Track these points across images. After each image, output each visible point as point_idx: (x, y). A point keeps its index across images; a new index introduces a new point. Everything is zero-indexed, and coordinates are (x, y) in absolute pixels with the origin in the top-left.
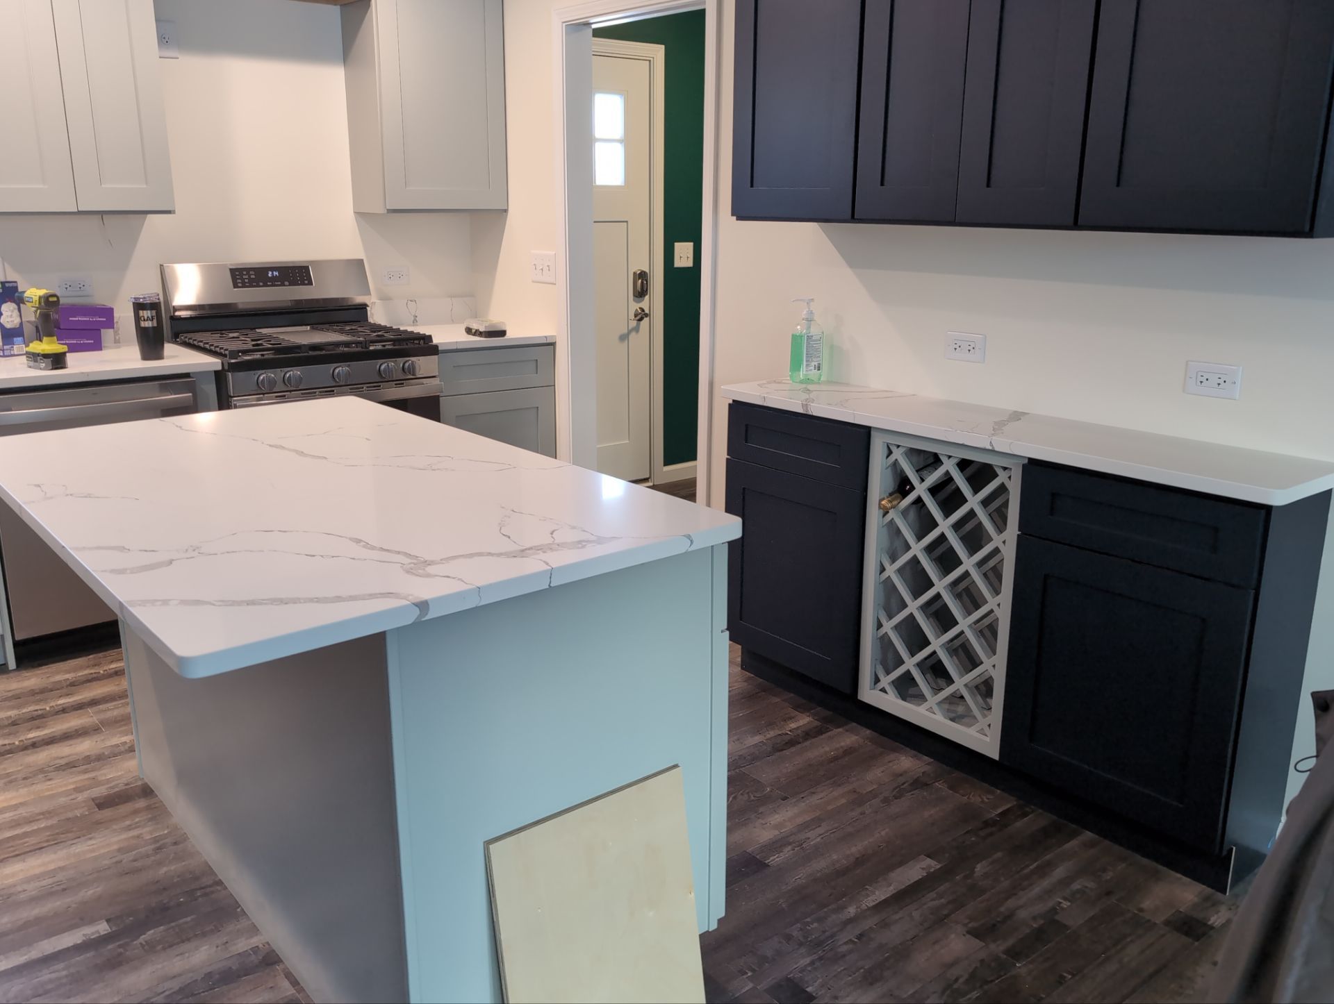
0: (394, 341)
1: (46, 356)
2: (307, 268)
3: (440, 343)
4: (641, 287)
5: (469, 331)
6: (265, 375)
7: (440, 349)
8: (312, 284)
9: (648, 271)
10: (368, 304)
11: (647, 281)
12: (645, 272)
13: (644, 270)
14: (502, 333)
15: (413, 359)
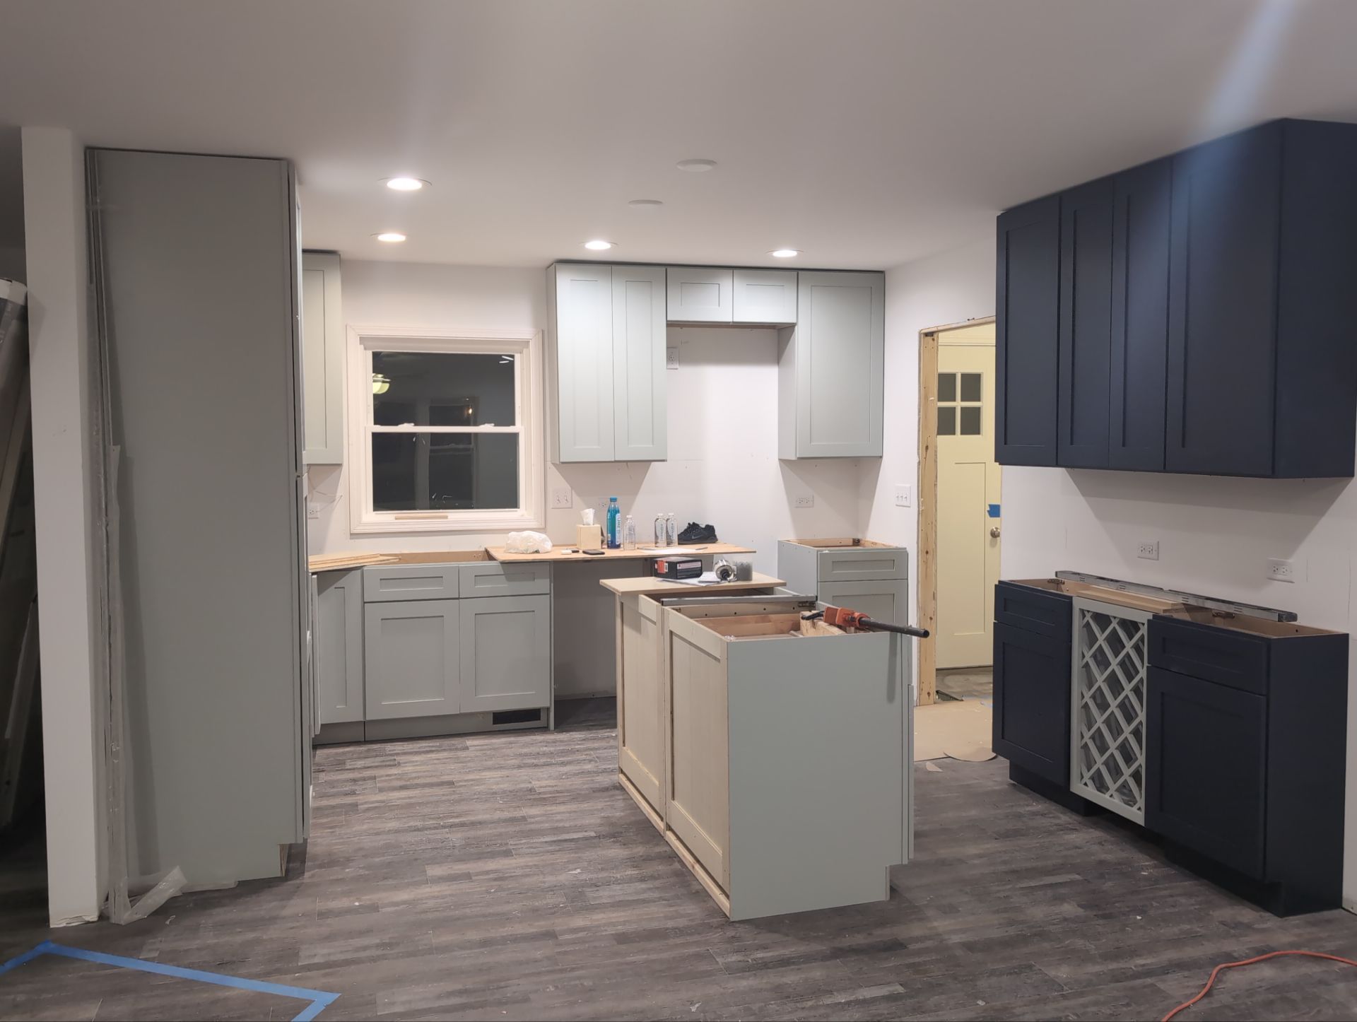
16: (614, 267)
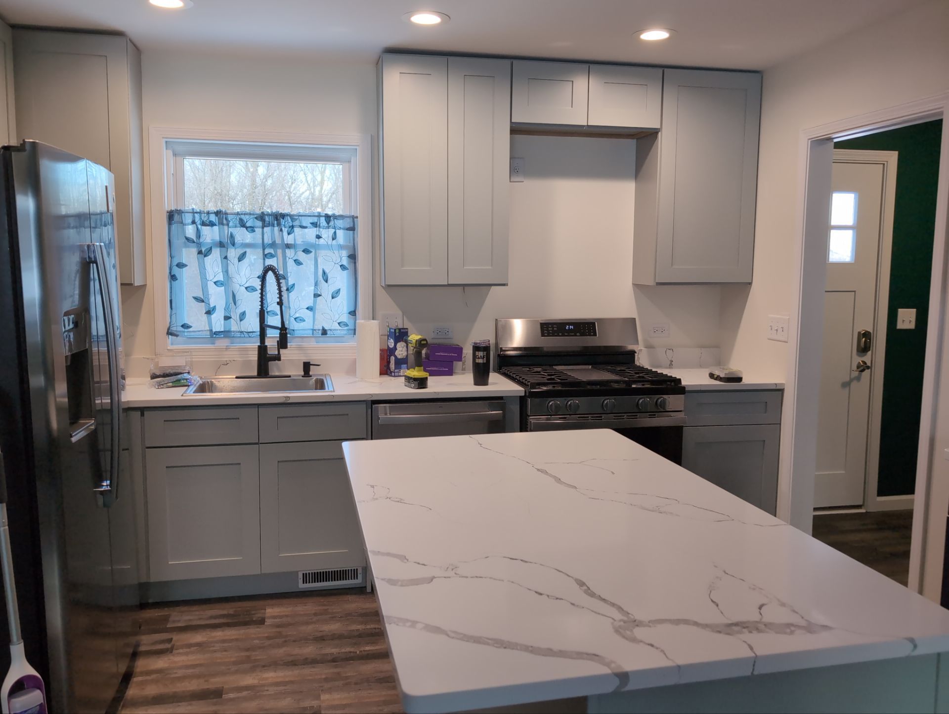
0: (652, 382)
1: (415, 379)
2: (594, 324)
3: (686, 385)
4: (865, 343)
5: (712, 376)
6: (553, 402)
7: (686, 389)
8: (596, 335)
9: (872, 332)
10: (636, 351)
11: (870, 340)
12: (869, 333)
13: (869, 330)
14: (739, 379)
15: (665, 396)
16: (451, 59)
